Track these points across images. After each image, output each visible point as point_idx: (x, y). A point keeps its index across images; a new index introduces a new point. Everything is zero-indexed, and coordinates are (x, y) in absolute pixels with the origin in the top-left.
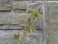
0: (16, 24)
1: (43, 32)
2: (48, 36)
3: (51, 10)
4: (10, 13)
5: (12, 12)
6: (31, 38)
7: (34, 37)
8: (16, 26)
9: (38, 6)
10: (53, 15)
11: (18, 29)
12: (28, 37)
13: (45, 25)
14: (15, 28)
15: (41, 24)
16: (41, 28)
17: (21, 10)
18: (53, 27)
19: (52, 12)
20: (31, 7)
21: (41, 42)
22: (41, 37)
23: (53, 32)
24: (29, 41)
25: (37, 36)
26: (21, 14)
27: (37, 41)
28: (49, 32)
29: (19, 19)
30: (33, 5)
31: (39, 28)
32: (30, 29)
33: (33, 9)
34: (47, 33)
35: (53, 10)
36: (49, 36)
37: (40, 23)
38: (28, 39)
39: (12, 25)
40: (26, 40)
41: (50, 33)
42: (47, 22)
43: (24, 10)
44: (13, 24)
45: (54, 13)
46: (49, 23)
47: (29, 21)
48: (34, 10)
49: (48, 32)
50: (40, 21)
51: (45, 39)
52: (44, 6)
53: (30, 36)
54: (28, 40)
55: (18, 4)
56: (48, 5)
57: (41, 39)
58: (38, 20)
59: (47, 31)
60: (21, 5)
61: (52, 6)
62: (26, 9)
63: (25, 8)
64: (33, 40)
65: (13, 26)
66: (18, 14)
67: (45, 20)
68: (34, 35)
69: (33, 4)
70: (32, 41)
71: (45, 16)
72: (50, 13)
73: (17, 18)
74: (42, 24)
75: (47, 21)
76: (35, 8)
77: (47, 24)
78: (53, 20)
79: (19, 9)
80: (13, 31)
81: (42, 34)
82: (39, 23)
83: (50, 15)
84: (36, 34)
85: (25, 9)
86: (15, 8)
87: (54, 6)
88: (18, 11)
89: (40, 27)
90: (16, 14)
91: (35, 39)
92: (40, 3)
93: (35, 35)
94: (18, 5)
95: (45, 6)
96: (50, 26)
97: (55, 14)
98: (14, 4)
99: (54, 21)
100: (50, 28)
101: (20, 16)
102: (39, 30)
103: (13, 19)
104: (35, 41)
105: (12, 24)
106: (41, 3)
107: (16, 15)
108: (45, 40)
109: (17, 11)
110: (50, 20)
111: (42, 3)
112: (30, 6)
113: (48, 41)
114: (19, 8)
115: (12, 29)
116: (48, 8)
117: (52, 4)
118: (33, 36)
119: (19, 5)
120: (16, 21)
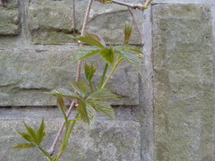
0: (39, 85)
1: (143, 117)
2: (163, 130)
3: (173, 33)
4: (17, 43)
5: (25, 41)
6: (99, 140)
7: (112, 135)
9: (125, 18)
10: (181, 54)
11: (48, 107)
12: (87, 136)
14: (37, 103)
15: (137, 86)
16: (138, 103)
17: (59, 31)
18: (180, 96)
19: (180, 40)
20: (98, 21)
21: (136, 155)
22: (135, 135)
23: (180, 116)
24: (89, 152)
25: (120, 133)
26: (60, 49)
27: (119, 151)
28: (166, 115)
29: (52, 67)
30: (108, 14)
31: (128, 103)
32: (89, 107)
33: (105, 30)
34: (160, 118)
35: (182, 33)
36: (168, 130)
37: (134, 84)
38: (87, 143)
39: (25, 89)
40: (78, 147)
41: (170, 122)
42: (159, 80)
43: (71, 32)
44: (28, 86)
45: (186, 45)
46: (167, 83)
47: (87, 74)
48: (109, 32)
49: (162, 116)
51: (152, 143)
52: (148, 18)
53: (95, 133)
54: (86, 148)
55: (49, 9)
57: (136, 143)
58: (126, 70)
59: (160, 113)
60: (60, 13)
61: (180, 20)
62: (78, 28)
63: (75, 25)
64: (105, 146)
65: (26, 93)
66: (47, 47)
67: (150, 70)
68: (108, 127)
69: (108, 11)
70: (101, 152)
71: (152, 56)
72: (171, 46)
73: (44, 63)
74: (140, 86)
75: (161, 76)
76: (112, 26)
77: (160, 88)
78: (183, 73)
79: (52, 29)
80: (28, 112)
81: (138, 124)
82: (129, 82)
83: (169, 54)
84: (117, 126)
85: (73, 27)
86: (36, 22)
87: (185, 17)
88: (48, 36)
89: (134, 96)
90: (41, 47)
91: (111, 144)
92: (132, 5)
93: (113, 129)
94: (47, 11)
95: (152, 19)
96: (172, 93)
97: (191, 48)
98: (31, 8)
99: (186, 75)
100: (170, 102)
101: (55, 57)
102: (129, 111)
103: (27, 69)
104: (112, 150)
105: (21, 86)
106: (135, 8)
107: (40, 51)
108: (152, 148)
109: (45, 34)
110: (172, 72)
111: (140, 5)
112: (93, 19)
113: (161, 149)
114: (51, 25)
116: (163, 26)
117: (178, 12)
118: (106, 134)
119: (52, 13)
120: (39, 77)
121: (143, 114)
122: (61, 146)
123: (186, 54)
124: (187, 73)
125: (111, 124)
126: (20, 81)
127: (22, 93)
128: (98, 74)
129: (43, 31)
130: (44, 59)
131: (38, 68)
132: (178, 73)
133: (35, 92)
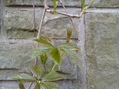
0: (10, 66)
1: (80, 86)
3: (98, 31)
5: (3, 37)
8: (11, 71)
9: (68, 22)
10: (104, 45)
13: (84, 68)
14: (9, 78)
16: (76, 78)
17: (25, 30)
18: (105, 73)
19: (103, 36)
20: (50, 24)
23: (105, 86)
26: (25, 41)
28: (95, 86)
29: (20, 54)
30: (56, 19)
31: (69, 78)
33: (55, 30)
34: (91, 88)
35: (105, 31)
37: (74, 65)
42: (90, 62)
43: (33, 31)
45: (107, 39)
46: (95, 64)
48: (57, 30)
49: (93, 86)
52: (82, 22)
56: (91, 18)
59: (91, 84)
60: (26, 19)
61: (103, 23)
62: (37, 29)
63: (35, 26)
66: (17, 41)
67: (84, 55)
69: (56, 17)
71: (85, 46)
72: (97, 40)
73: (15, 51)
74: (77, 66)
75: (91, 59)
76: (59, 27)
77: (91, 67)
78: (106, 58)
79: (20, 29)
80: (3, 84)
82: (70, 63)
83: (96, 45)
85: (33, 28)
86: (9, 25)
87: (106, 21)
88: (18, 33)
89: (73, 74)
90: (13, 41)
92: (72, 15)
94: (17, 18)
95: (84, 22)
96: (99, 71)
97: (111, 41)
98: (7, 16)
99: (108, 58)
100: (98, 77)
101: (22, 47)
102: (70, 82)
103: (3, 55)
106: (74, 17)
107: (12, 43)
109: (15, 32)
110: (99, 57)
111: (77, 15)
112: (47, 23)
114: (19, 27)
116: (92, 27)
117: (101, 18)
119: (20, 19)
120: (11, 61)
121: (80, 84)
123: (107, 45)
124: (108, 57)
129: (14, 30)
130: (15, 49)
131: (10, 55)
132: (102, 57)
133: (8, 71)
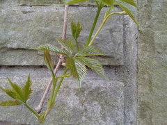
0: (26, 45)
1: (127, 77)
2: (146, 90)
4: (4, 5)
5: (12, 3)
6: (84, 99)
7: (96, 94)
8: (27, 53)
11: (35, 67)
12: (73, 95)
13: (134, 51)
14: (24, 63)
15: (122, 46)
16: (122, 63)
18: (165, 57)
21: (119, 113)
22: (119, 95)
23: (164, 76)
24: (74, 110)
25: (104, 92)
26: (46, 10)
27: (103, 109)
28: (150, 76)
29: (39, 28)
31: (112, 63)
32: (78, 64)
34: (144, 79)
36: (151, 90)
37: (119, 45)
38: (72, 101)
39: (12, 49)
40: (64, 105)
41: (154, 82)
42: (144, 41)
44: (15, 46)
46: (152, 44)
49: (146, 76)
50: (118, 36)
51: (135, 102)
53: (80, 92)
54: (72, 106)
57: (120, 102)
58: (111, 31)
59: (143, 73)
64: (90, 104)
65: (13, 53)
66: (33, 9)
67: (135, 32)
68: (93, 87)
70: (86, 110)
73: (31, 23)
74: (125, 47)
75: (146, 37)
77: (144, 49)
80: (16, 72)
81: (122, 84)
82: (114, 42)
83: (154, 14)
84: (102, 85)
89: (118, 57)
90: (27, 8)
91: (96, 103)
93: (98, 88)
96: (156, 54)
100: (155, 62)
101: (41, 18)
102: (113, 71)
103: (14, 29)
104: (96, 108)
105: (9, 46)
108: (135, 106)
110: (157, 33)
115: (10, 67)
118: (91, 93)
120: (26, 37)
121: (126, 74)
122: (49, 104)
125: (95, 84)
126: (7, 41)
127: (10, 53)
128: (84, 34)
130: (30, 20)
131: (25, 28)
132: (163, 33)
133: (21, 52)
